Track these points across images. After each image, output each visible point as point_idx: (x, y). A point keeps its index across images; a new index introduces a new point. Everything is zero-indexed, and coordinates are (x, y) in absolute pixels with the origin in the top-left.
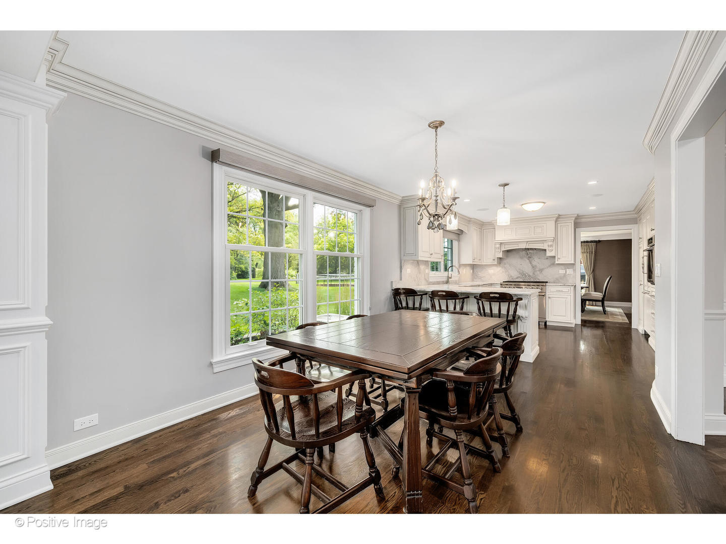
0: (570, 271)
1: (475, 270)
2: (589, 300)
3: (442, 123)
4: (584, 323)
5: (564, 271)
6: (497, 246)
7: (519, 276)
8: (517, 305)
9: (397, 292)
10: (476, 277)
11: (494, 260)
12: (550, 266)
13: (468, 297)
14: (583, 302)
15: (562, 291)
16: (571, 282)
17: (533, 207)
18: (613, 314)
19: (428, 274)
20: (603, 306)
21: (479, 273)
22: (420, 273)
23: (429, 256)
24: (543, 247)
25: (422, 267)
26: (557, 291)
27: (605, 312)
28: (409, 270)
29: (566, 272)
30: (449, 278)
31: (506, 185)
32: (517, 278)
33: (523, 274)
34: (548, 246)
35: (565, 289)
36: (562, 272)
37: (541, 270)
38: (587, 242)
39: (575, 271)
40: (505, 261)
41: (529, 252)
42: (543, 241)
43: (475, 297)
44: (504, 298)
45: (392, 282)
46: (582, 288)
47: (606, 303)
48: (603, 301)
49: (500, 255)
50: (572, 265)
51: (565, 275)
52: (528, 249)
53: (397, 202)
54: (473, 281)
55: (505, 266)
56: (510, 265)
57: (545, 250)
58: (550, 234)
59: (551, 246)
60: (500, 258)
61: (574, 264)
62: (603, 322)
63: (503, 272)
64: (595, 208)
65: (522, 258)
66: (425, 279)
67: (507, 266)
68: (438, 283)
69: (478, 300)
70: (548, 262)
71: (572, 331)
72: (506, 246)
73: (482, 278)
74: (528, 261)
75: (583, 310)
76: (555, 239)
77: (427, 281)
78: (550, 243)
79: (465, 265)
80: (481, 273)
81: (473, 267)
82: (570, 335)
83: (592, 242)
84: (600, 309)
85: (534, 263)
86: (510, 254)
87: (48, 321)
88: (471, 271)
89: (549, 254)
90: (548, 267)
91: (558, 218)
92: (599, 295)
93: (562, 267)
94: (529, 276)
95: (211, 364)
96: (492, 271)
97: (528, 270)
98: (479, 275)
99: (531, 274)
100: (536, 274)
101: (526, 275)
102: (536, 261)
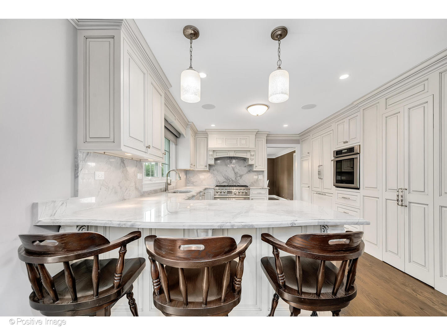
0: (260, 177)
1: (188, 176)
5: (257, 176)
6: (211, 153)
7: (225, 181)
11: (206, 166)
12: (247, 173)
15: (261, 193)
16: (261, 186)
19: (142, 180)
21: (192, 179)
23: (144, 149)
24: (247, 156)
25: (131, 169)
29: (258, 177)
30: (168, 184)
32: (223, 182)
33: (227, 179)
35: (263, 192)
36: (255, 177)
37: (241, 176)
39: (264, 176)
40: (214, 168)
41: (232, 161)
42: (247, 152)
49: (212, 162)
50: (262, 172)
51: (257, 180)
54: (186, 186)
55: (214, 172)
56: (218, 171)
57: (248, 159)
58: (252, 146)
61: (264, 171)
63: (212, 177)
64: (287, 126)
65: (228, 165)
66: (137, 189)
67: (215, 172)
70: (245, 170)
72: (218, 154)
73: (194, 183)
74: (231, 168)
76: (255, 150)
78: (253, 153)
79: (181, 170)
80: (193, 179)
81: (186, 172)
86: (219, 161)
88: (185, 176)
89: (250, 162)
90: (246, 174)
91: (257, 134)
93: (256, 173)
94: (233, 181)
96: (202, 176)
97: (232, 176)
98: (191, 180)
99: (234, 179)
100: (237, 179)
101: (230, 180)
102: (238, 169)
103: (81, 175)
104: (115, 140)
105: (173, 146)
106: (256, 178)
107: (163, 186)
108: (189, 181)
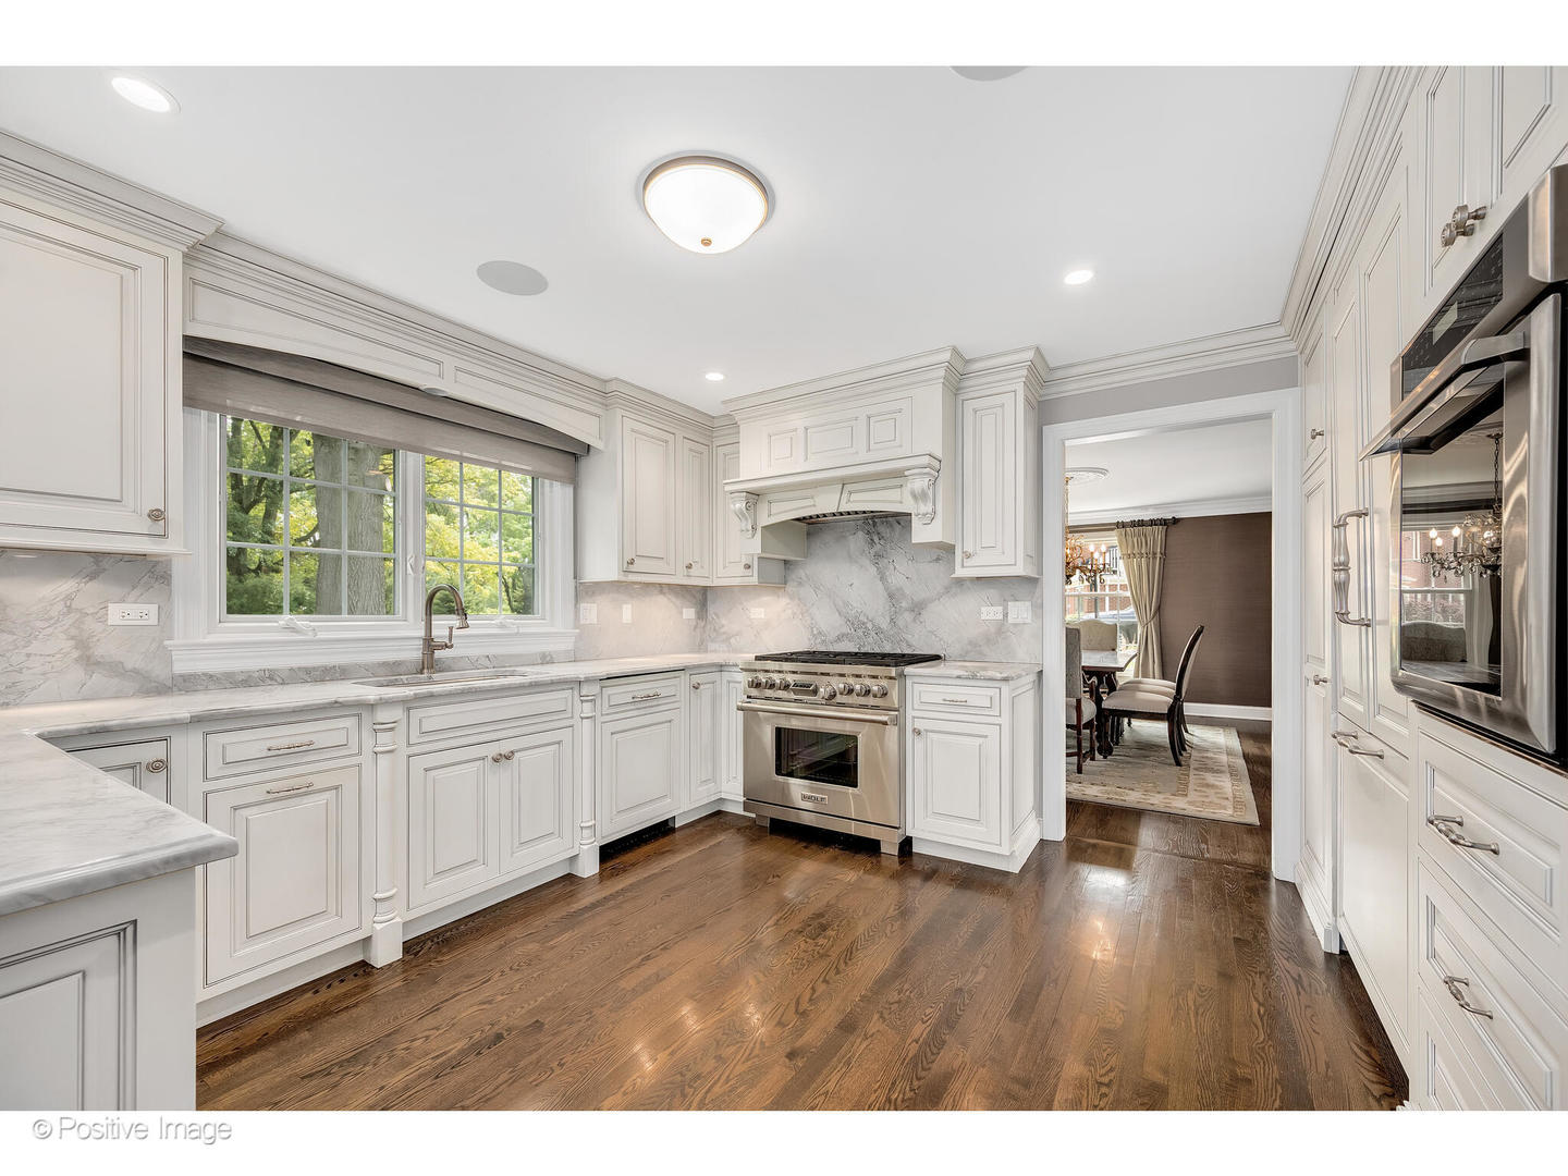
0: (1020, 611)
5: (1000, 608)
6: (738, 505)
7: (846, 630)
10: (713, 635)
12: (938, 590)
15: (964, 704)
16: (1022, 659)
21: (724, 622)
26: (953, 703)
29: (1006, 615)
32: (839, 639)
33: (857, 624)
34: (914, 496)
36: (991, 613)
37: (918, 608)
40: (801, 573)
41: (871, 530)
50: (1028, 584)
51: (1001, 628)
55: (803, 592)
56: (816, 589)
57: (907, 518)
58: (931, 439)
59: (925, 496)
60: (783, 562)
61: (1033, 581)
70: (926, 574)
72: (776, 506)
73: (733, 640)
74: (873, 570)
78: (919, 484)
83: (1153, 523)
85: (896, 580)
89: (923, 534)
91: (958, 378)
93: (993, 593)
94: (879, 631)
97: (875, 607)
98: (723, 626)
99: (884, 624)
100: (901, 623)
101: (870, 626)
102: (902, 572)
106: (991, 617)
108: (715, 630)
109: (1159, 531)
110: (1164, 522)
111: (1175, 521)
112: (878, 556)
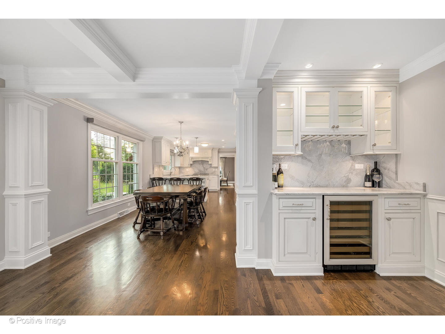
0: (216, 170)
2: (223, 181)
3: (182, 122)
4: (221, 189)
6: (190, 159)
7: (199, 171)
8: (201, 182)
9: (154, 179)
10: (181, 172)
11: (189, 165)
12: (210, 168)
13: (185, 180)
14: (221, 181)
16: (217, 174)
17: (205, 145)
18: (230, 186)
19: (163, 171)
20: (227, 183)
22: (160, 171)
23: (165, 163)
25: (161, 168)
26: (212, 177)
27: (227, 185)
28: (156, 169)
30: (171, 173)
31: (197, 138)
33: (200, 171)
35: (215, 176)
36: (214, 170)
37: (207, 169)
38: (222, 158)
39: (218, 170)
40: (193, 165)
41: (203, 162)
42: (208, 158)
43: (187, 180)
44: (198, 179)
45: (150, 175)
46: (220, 176)
47: (228, 182)
48: (227, 181)
49: (192, 163)
51: (215, 171)
52: (202, 161)
53: (152, 139)
54: (183, 174)
55: (193, 167)
56: (195, 167)
57: (208, 161)
58: (210, 155)
59: (210, 160)
60: (191, 164)
61: (218, 167)
62: (227, 189)
63: (192, 170)
64: (224, 147)
65: (200, 164)
68: (167, 175)
69: (188, 180)
70: (209, 166)
71: (217, 192)
72: (194, 159)
73: (186, 173)
74: (202, 166)
75: (221, 185)
76: (212, 157)
77: (163, 174)
78: (210, 159)
79: (177, 167)
81: (180, 168)
82: (216, 194)
83: (224, 158)
84: (226, 184)
85: (204, 166)
86: (195, 162)
87: (49, 190)
89: (210, 163)
91: (213, 149)
92: (226, 179)
93: (214, 168)
95: (87, 211)
96: (187, 170)
97: (202, 169)
99: (203, 171)
102: (205, 166)
103: (154, 169)
104: (161, 162)
105: (173, 157)
107: (169, 174)
109: (224, 159)
110: (225, 158)
111: (226, 158)
112: (203, 164)
